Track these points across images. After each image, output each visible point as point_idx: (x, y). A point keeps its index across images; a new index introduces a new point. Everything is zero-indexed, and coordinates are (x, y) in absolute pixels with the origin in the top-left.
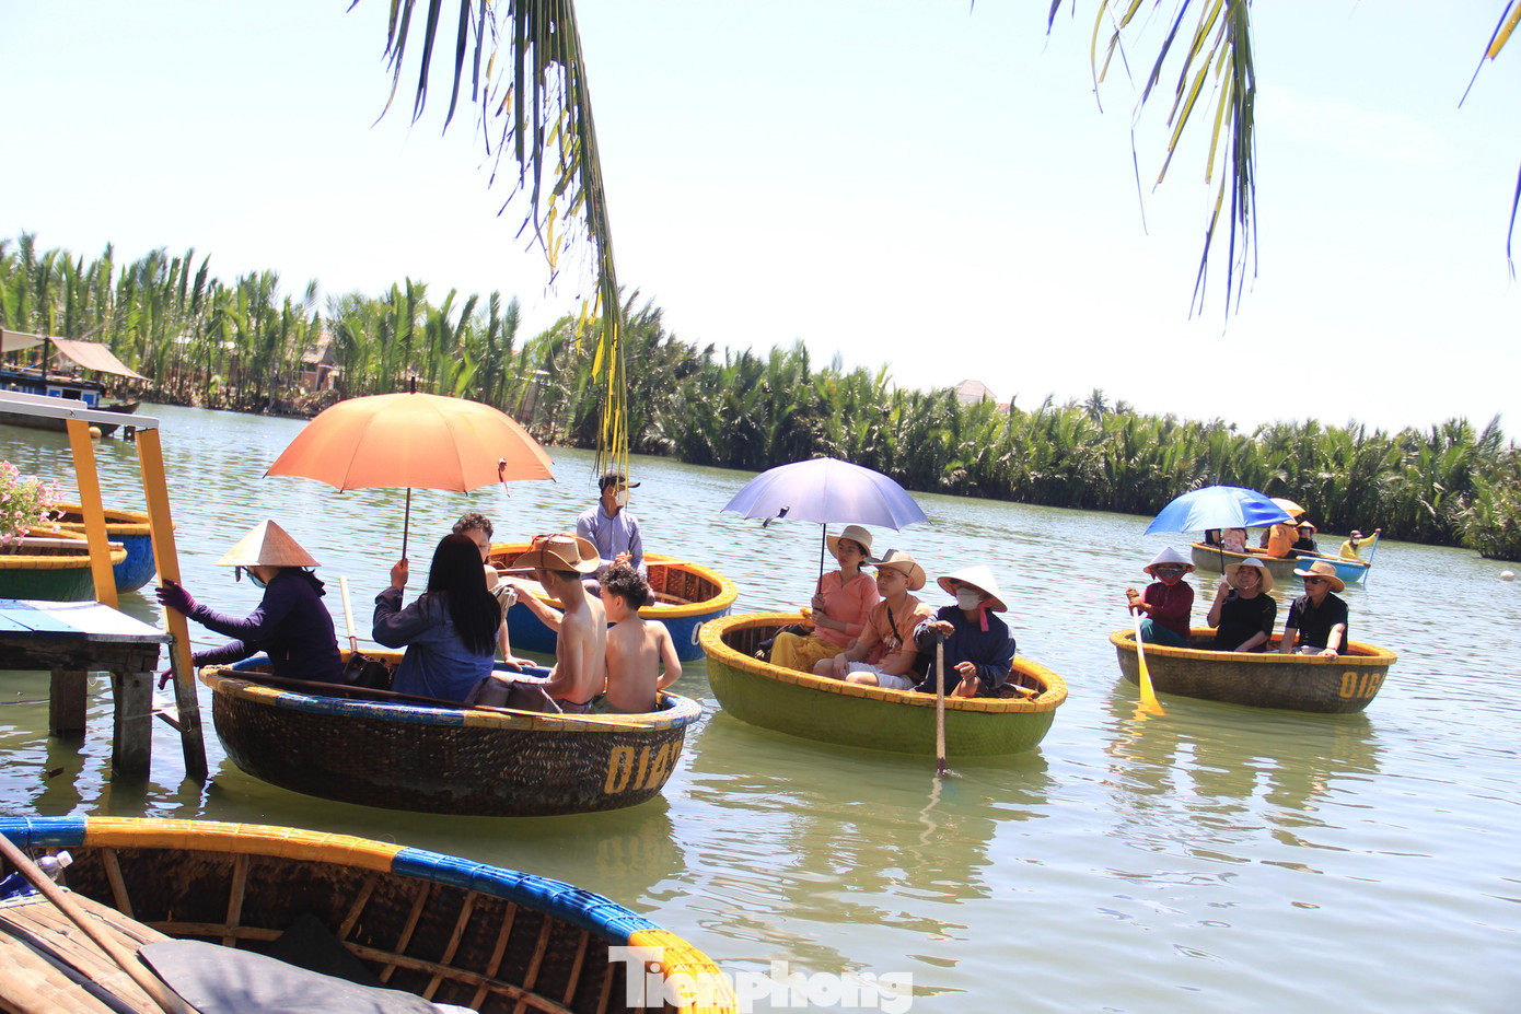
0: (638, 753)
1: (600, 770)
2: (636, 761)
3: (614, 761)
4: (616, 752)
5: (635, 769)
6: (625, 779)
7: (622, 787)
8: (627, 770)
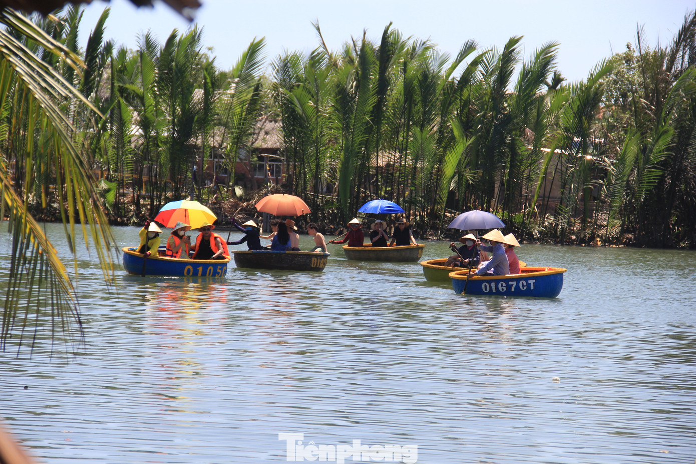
0: (317, 259)
1: (311, 261)
2: (317, 261)
3: (313, 260)
4: (313, 259)
5: (317, 263)
6: (315, 264)
7: (315, 266)
8: (316, 262)
